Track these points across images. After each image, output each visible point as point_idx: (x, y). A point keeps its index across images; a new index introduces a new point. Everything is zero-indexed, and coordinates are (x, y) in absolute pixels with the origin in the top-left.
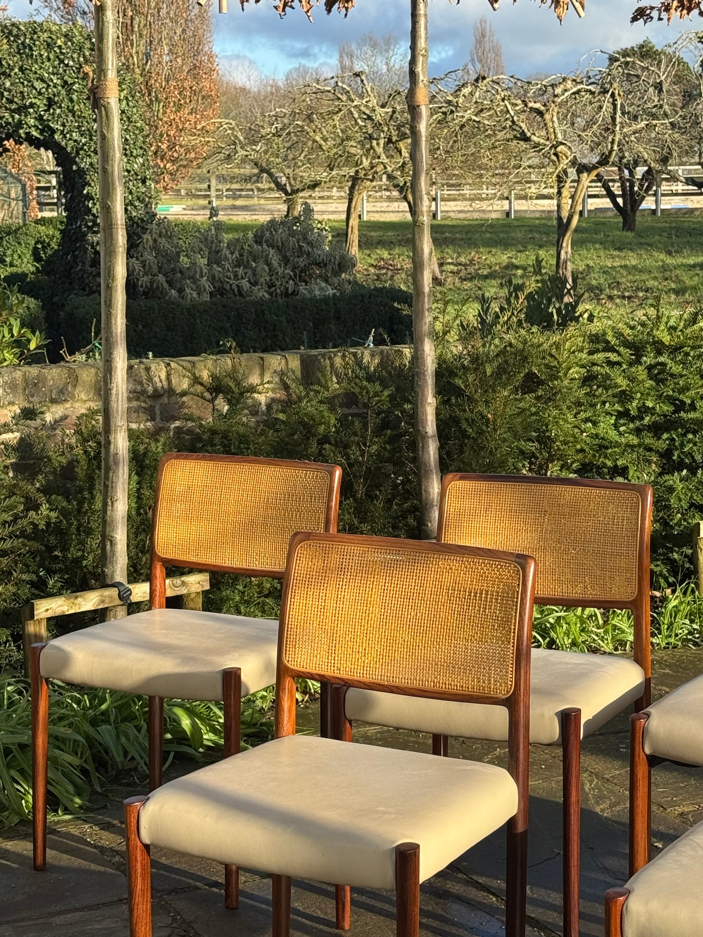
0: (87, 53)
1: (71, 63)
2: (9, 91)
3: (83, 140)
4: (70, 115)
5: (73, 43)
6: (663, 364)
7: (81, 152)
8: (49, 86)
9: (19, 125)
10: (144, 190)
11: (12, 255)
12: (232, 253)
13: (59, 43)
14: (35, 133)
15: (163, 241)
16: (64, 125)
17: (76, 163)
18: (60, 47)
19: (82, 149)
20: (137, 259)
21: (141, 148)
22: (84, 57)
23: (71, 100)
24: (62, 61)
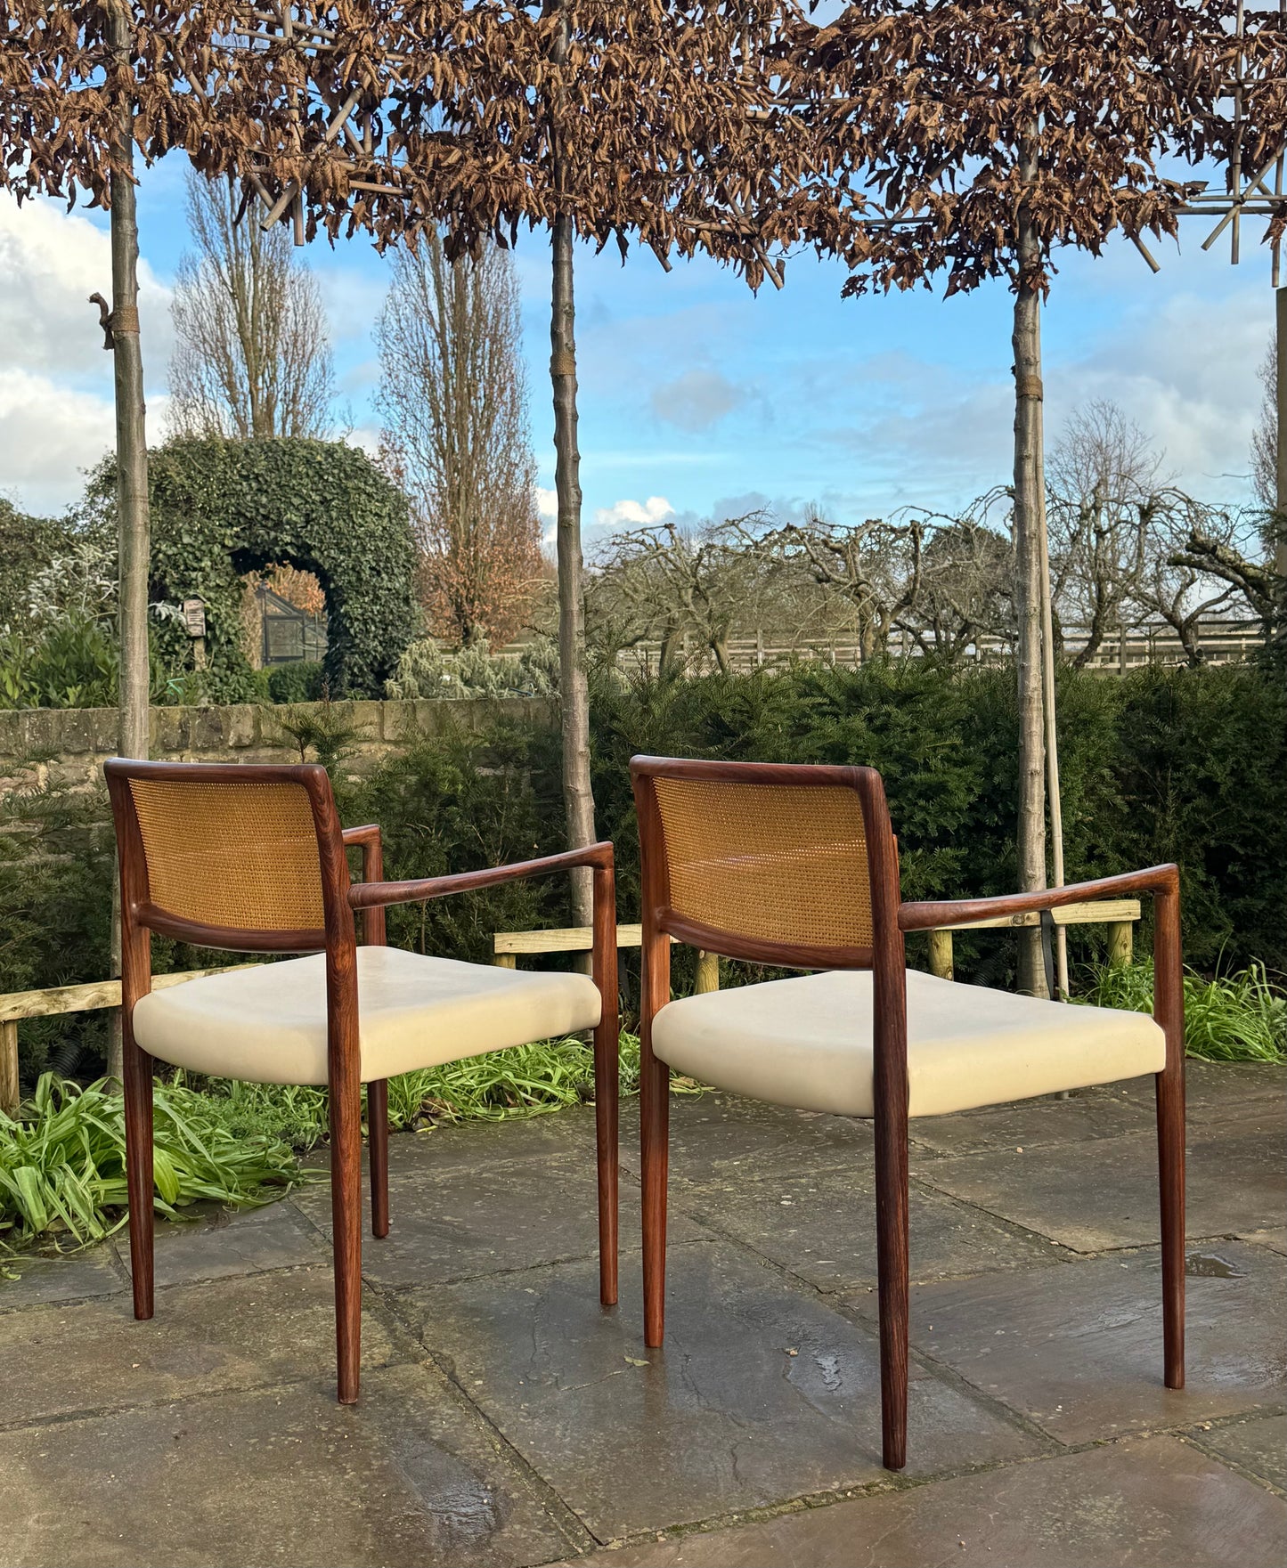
0: (348, 469)
1: (331, 479)
2: (264, 506)
3: (342, 557)
4: (329, 531)
5: (334, 459)
6: (888, 715)
7: (340, 570)
8: (307, 502)
9: (276, 541)
10: (406, 609)
11: (295, 693)
12: (497, 674)
13: (319, 458)
14: (292, 551)
15: (424, 661)
16: (321, 542)
17: (334, 581)
18: (320, 463)
19: (340, 566)
20: (396, 680)
21: (404, 567)
22: (345, 471)
23: (331, 518)
24: (321, 477)
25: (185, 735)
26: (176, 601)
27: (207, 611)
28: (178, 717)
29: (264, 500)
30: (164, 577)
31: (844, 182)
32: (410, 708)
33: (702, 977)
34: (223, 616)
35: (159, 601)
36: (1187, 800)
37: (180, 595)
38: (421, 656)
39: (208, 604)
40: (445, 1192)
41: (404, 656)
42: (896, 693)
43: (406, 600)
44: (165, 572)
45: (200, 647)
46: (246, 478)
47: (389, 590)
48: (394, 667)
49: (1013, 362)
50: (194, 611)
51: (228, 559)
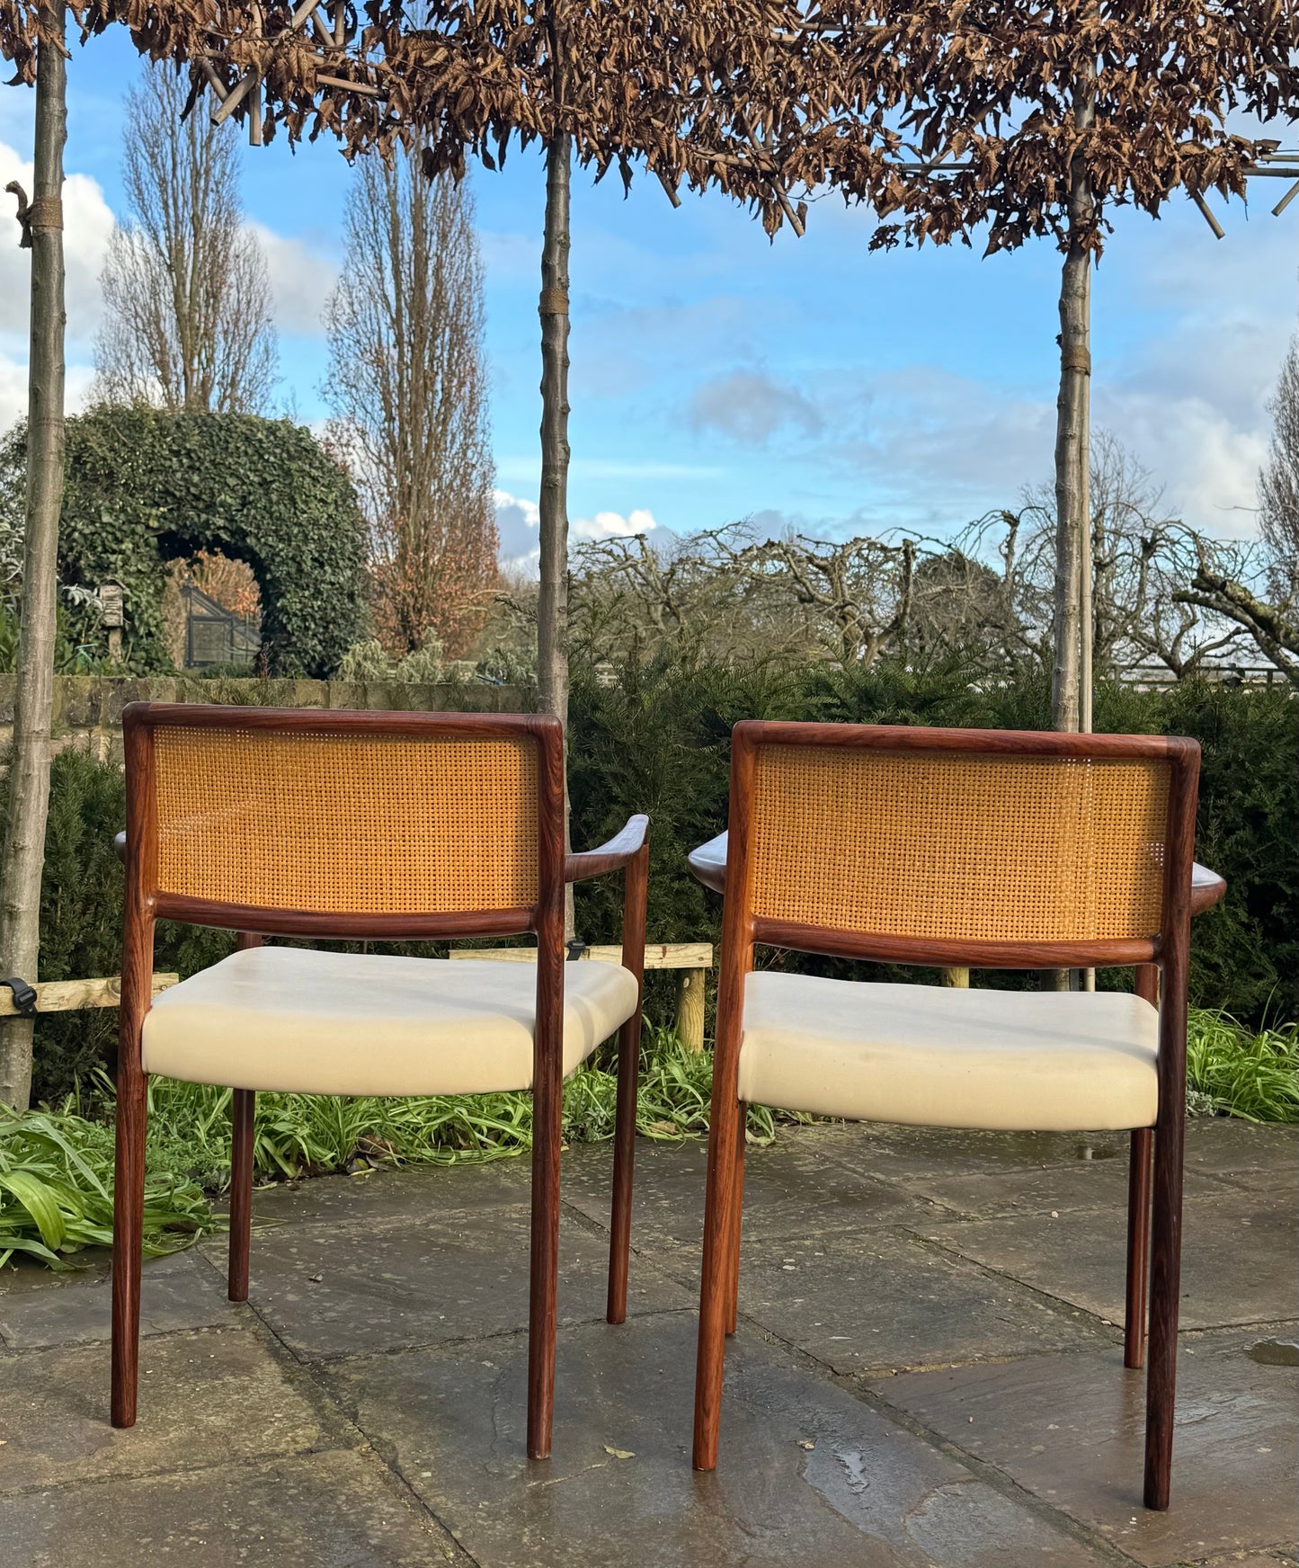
0: (292, 449)
1: (272, 459)
2: (196, 486)
3: (281, 546)
4: (267, 516)
5: (276, 437)
7: (278, 559)
8: (244, 483)
9: (207, 524)
10: (350, 606)
13: (260, 435)
14: (224, 536)
15: (368, 665)
16: (258, 527)
17: (271, 572)
18: (260, 441)
19: (278, 555)
21: (350, 559)
22: (288, 452)
23: (270, 501)
24: (261, 456)
25: (95, 708)
26: (91, 585)
27: (126, 599)
28: (88, 687)
29: (196, 478)
30: (78, 559)
31: (877, 120)
32: (360, 690)
33: (686, 1009)
34: (144, 604)
35: (72, 585)
36: (1229, 832)
37: (96, 579)
38: (365, 658)
39: (127, 591)
40: (385, 1245)
41: (347, 658)
42: (913, 697)
43: (351, 596)
44: (80, 553)
45: (115, 638)
46: (177, 454)
47: (332, 584)
48: (334, 669)
49: (1058, 330)
50: (111, 598)
51: (154, 541)
